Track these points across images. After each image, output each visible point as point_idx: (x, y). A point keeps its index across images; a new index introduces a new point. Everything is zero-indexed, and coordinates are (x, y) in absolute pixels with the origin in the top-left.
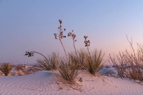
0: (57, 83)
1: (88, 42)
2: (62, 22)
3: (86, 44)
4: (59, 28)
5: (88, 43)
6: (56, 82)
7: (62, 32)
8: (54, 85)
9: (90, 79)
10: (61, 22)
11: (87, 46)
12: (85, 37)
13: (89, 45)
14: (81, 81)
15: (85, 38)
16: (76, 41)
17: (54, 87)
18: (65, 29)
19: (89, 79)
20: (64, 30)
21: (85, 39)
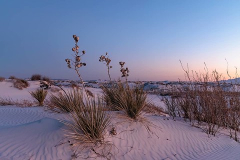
0: (71, 143)
1: (125, 70)
2: (78, 39)
3: (123, 73)
4: (73, 50)
5: (126, 72)
6: (69, 142)
7: (78, 57)
8: (63, 148)
9: (129, 129)
10: (76, 40)
11: (124, 76)
12: (120, 63)
13: (128, 75)
14: (114, 134)
15: (122, 64)
16: (111, 67)
17: (63, 154)
18: (84, 52)
19: (127, 128)
20: (82, 53)
21: (122, 67)
